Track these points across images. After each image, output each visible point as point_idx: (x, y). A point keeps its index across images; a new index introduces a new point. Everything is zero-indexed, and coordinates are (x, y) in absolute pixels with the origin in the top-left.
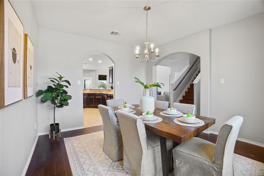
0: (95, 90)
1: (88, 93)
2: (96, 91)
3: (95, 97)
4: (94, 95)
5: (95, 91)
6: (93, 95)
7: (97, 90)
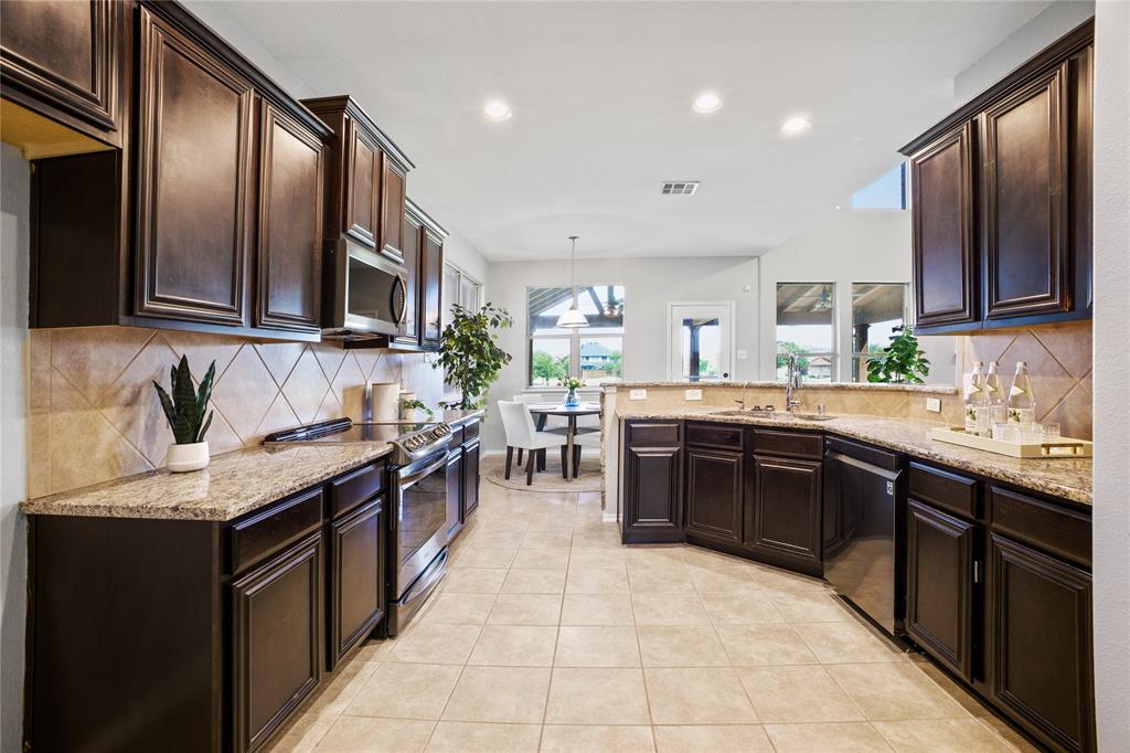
0: (749, 387)
1: (687, 422)
2: (765, 399)
3: (749, 463)
4: (746, 438)
5: (751, 399)
6: (734, 439)
7: (770, 387)
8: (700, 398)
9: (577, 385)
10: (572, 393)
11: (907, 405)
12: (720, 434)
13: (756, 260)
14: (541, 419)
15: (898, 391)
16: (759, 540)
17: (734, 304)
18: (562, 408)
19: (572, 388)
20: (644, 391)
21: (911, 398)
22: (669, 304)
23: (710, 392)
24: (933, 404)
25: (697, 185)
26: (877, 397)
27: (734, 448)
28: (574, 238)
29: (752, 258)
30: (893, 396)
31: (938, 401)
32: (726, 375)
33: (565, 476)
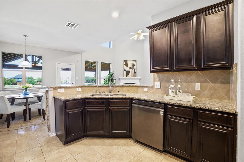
2: (99, 90)
3: (107, 110)
4: (107, 102)
7: (103, 87)
8: (81, 90)
9: (28, 88)
10: (26, 90)
11: (137, 90)
12: (97, 102)
13: (80, 54)
14: (12, 101)
15: (136, 86)
16: (112, 132)
17: (75, 64)
18: (22, 96)
19: (26, 88)
20: (63, 89)
21: (139, 88)
22: (57, 63)
23: (84, 88)
24: (146, 89)
25: (78, 26)
26: (131, 88)
27: (103, 106)
28: (26, 36)
29: (80, 53)
30: (134, 88)
31: (147, 89)
32: (73, 83)
33: (25, 120)
